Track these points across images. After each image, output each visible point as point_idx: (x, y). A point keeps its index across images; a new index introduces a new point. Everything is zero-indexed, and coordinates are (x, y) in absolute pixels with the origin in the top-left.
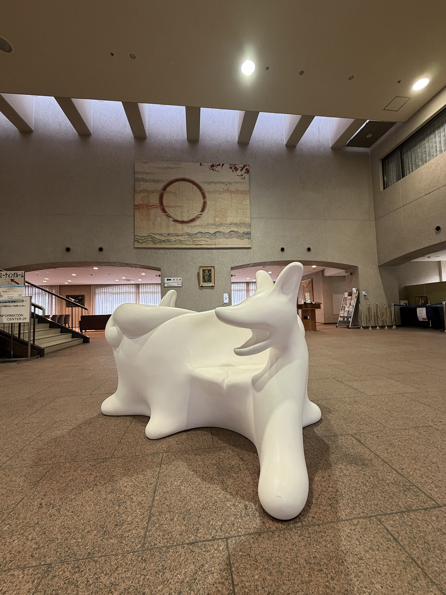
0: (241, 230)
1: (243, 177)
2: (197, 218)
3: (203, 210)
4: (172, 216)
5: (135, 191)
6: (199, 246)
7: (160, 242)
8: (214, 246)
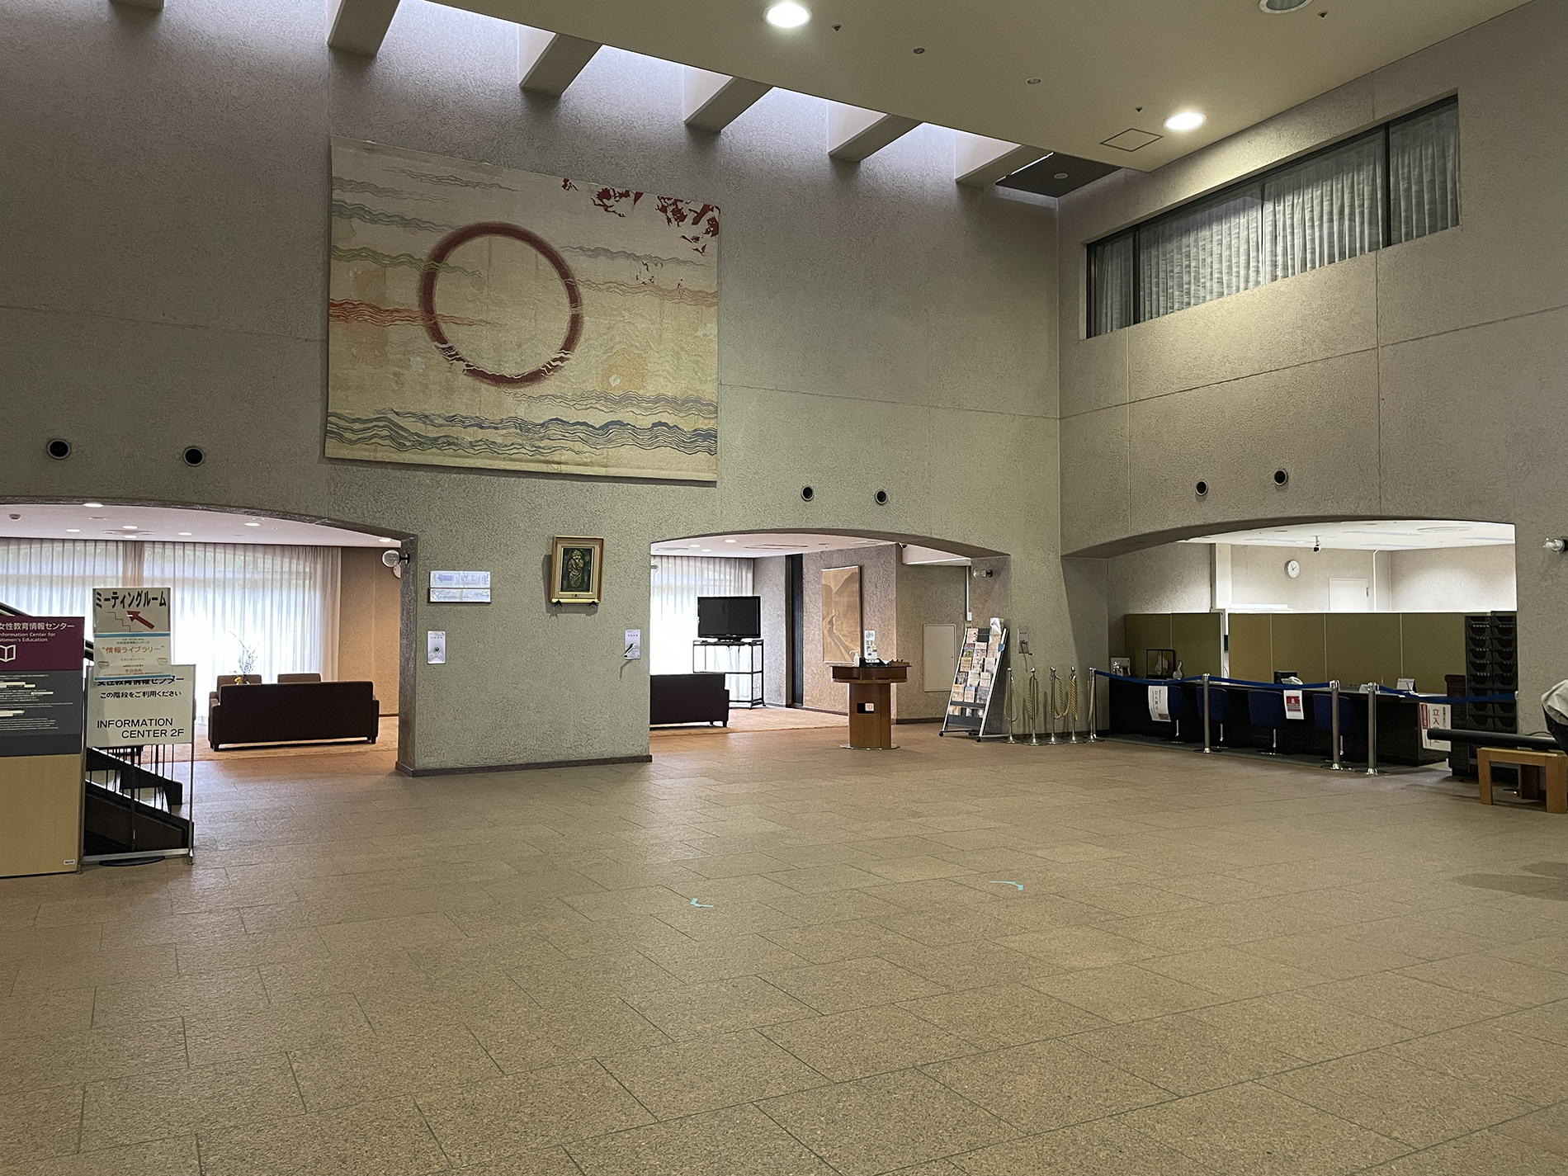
0: (689, 424)
1: (699, 246)
2: (549, 370)
3: (570, 343)
4: (463, 353)
5: (330, 251)
6: (554, 468)
7: (421, 444)
8: (601, 471)
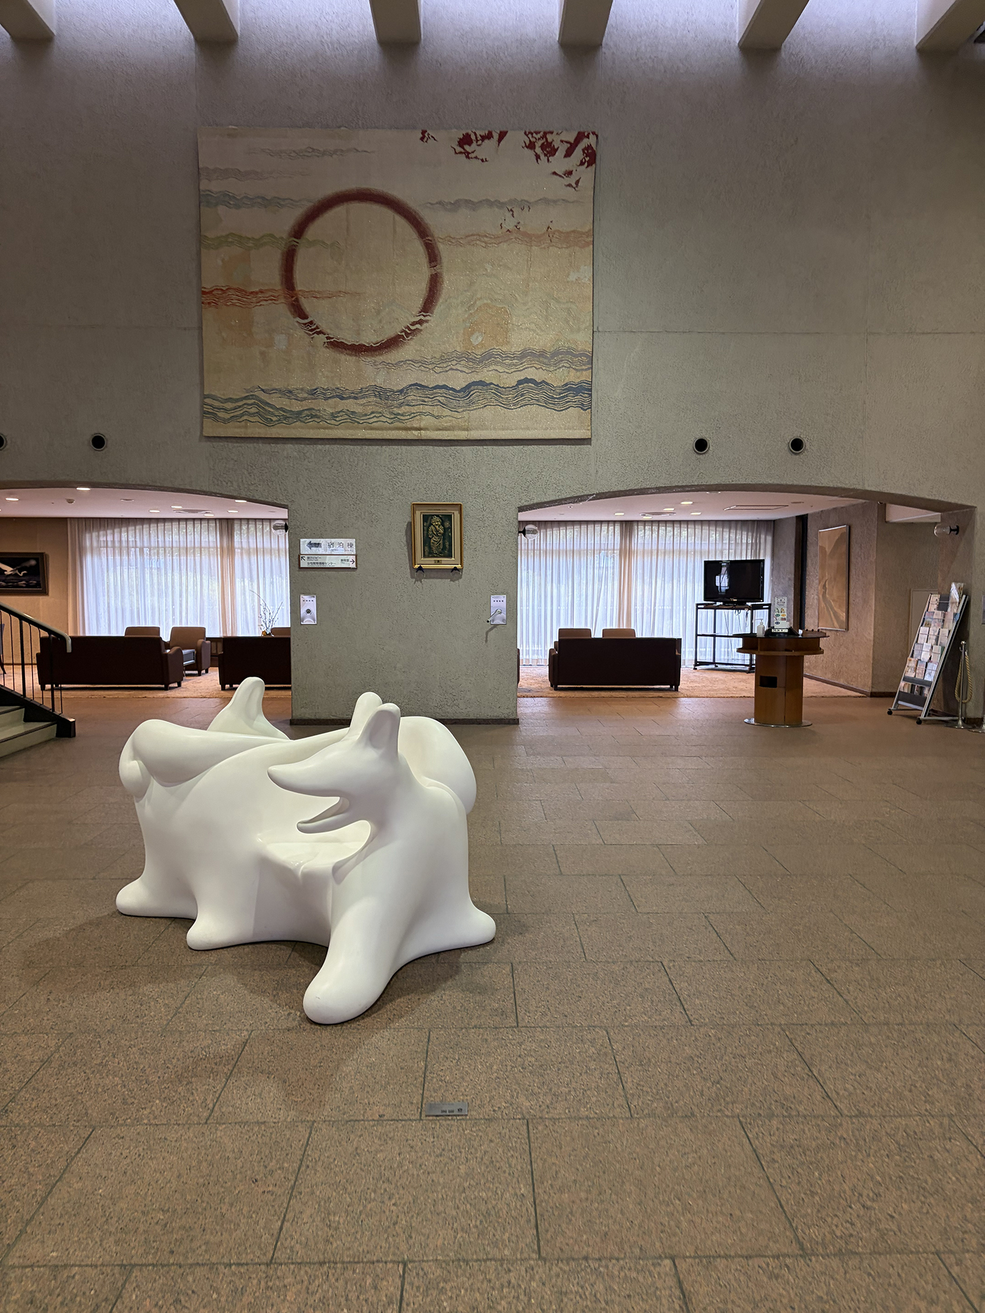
0: (559, 377)
1: (572, 180)
2: (407, 334)
3: (428, 306)
4: (323, 326)
5: (201, 240)
6: (415, 434)
7: (286, 418)
8: (463, 435)
